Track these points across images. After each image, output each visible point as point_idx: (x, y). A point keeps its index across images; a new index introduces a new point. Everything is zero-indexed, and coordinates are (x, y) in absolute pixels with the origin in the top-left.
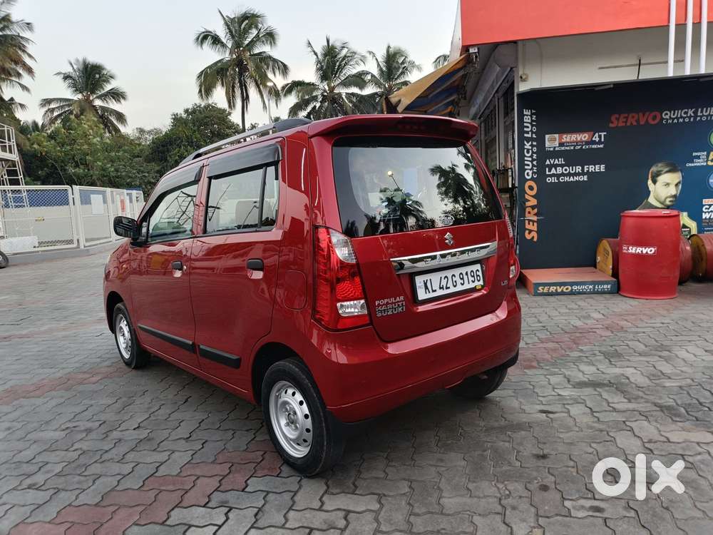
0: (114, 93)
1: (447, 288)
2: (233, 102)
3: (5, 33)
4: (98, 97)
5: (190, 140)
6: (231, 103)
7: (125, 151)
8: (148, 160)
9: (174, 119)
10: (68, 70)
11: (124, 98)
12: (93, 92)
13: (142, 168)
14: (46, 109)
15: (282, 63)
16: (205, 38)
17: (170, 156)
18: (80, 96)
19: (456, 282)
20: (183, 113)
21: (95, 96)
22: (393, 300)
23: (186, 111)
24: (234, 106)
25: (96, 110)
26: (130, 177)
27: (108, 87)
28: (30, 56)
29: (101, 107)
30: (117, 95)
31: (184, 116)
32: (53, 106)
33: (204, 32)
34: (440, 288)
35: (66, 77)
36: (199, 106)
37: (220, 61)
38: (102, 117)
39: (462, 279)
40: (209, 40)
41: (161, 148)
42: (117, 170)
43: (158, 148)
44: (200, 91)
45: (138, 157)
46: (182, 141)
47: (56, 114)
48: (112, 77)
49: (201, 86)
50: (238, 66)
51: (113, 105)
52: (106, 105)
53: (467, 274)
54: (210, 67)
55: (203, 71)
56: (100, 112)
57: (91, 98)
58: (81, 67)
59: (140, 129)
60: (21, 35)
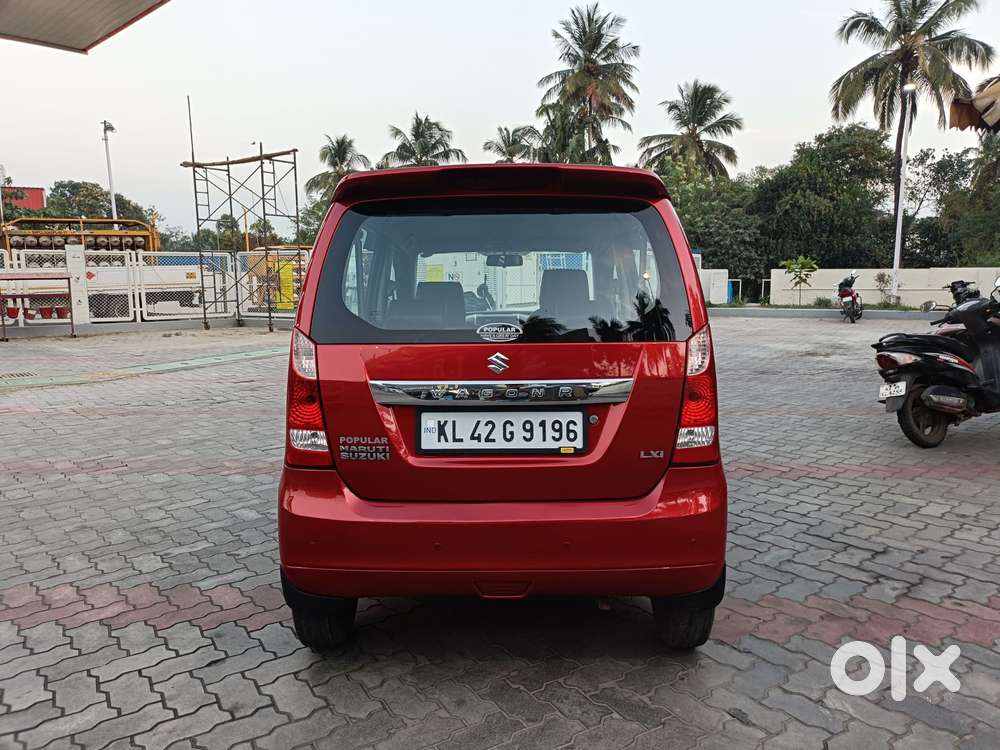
0: (725, 122)
1: (487, 440)
2: (889, 120)
3: (609, 62)
4: (705, 130)
5: (812, 181)
6: (885, 120)
7: (723, 200)
8: (750, 212)
9: (798, 151)
10: (677, 97)
11: (739, 127)
12: (700, 123)
13: (737, 222)
14: (645, 149)
15: (983, 45)
16: (855, 25)
17: (780, 206)
18: (684, 130)
19: (512, 433)
20: (813, 141)
21: (703, 128)
22: (368, 440)
23: (819, 138)
24: (889, 125)
25: (701, 147)
26: (720, 234)
27: (720, 115)
28: (633, 87)
29: (707, 142)
30: (728, 124)
31: (814, 146)
32: (652, 145)
33: (853, 18)
34: (472, 438)
35: (673, 107)
36: (839, 130)
37: (872, 58)
38: (707, 155)
39: (531, 431)
40: (862, 28)
41: (770, 194)
42: (706, 226)
43: (766, 193)
44: (836, 108)
45: (738, 206)
46: (800, 184)
47: (654, 154)
48: (726, 101)
49: (838, 100)
50: (901, 61)
51: (723, 139)
52: (713, 139)
53: (543, 424)
54: (854, 70)
55: (843, 77)
56: (705, 148)
57: (697, 132)
58: (690, 92)
59: (761, 168)
60: (625, 62)
